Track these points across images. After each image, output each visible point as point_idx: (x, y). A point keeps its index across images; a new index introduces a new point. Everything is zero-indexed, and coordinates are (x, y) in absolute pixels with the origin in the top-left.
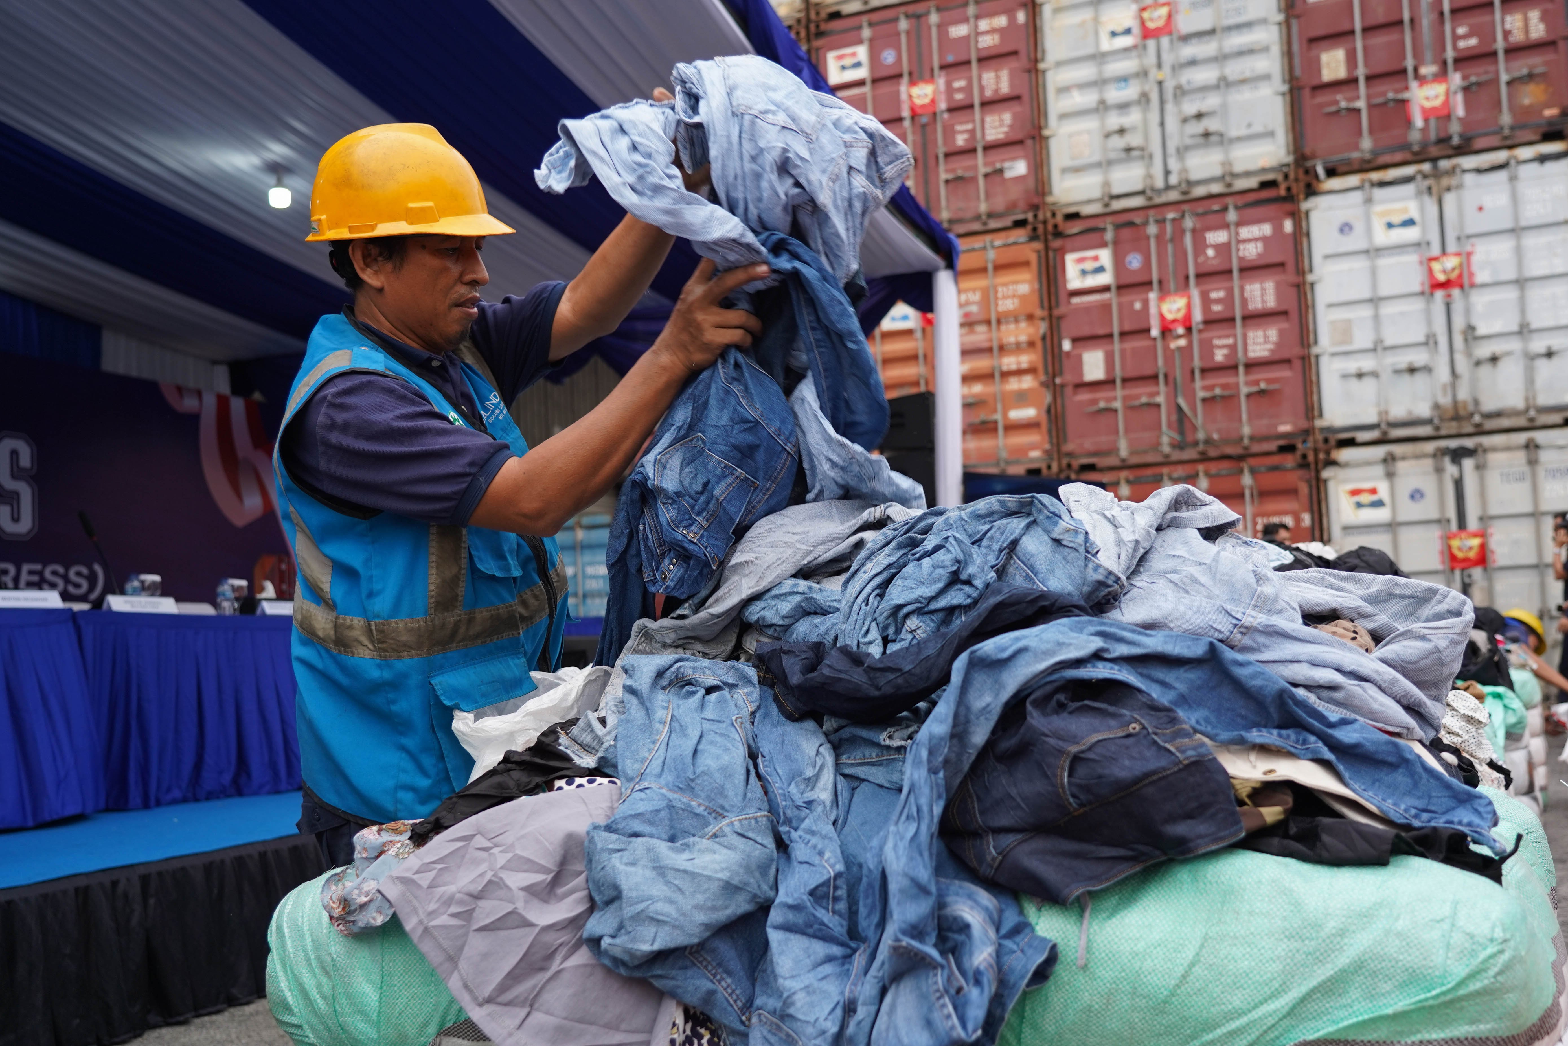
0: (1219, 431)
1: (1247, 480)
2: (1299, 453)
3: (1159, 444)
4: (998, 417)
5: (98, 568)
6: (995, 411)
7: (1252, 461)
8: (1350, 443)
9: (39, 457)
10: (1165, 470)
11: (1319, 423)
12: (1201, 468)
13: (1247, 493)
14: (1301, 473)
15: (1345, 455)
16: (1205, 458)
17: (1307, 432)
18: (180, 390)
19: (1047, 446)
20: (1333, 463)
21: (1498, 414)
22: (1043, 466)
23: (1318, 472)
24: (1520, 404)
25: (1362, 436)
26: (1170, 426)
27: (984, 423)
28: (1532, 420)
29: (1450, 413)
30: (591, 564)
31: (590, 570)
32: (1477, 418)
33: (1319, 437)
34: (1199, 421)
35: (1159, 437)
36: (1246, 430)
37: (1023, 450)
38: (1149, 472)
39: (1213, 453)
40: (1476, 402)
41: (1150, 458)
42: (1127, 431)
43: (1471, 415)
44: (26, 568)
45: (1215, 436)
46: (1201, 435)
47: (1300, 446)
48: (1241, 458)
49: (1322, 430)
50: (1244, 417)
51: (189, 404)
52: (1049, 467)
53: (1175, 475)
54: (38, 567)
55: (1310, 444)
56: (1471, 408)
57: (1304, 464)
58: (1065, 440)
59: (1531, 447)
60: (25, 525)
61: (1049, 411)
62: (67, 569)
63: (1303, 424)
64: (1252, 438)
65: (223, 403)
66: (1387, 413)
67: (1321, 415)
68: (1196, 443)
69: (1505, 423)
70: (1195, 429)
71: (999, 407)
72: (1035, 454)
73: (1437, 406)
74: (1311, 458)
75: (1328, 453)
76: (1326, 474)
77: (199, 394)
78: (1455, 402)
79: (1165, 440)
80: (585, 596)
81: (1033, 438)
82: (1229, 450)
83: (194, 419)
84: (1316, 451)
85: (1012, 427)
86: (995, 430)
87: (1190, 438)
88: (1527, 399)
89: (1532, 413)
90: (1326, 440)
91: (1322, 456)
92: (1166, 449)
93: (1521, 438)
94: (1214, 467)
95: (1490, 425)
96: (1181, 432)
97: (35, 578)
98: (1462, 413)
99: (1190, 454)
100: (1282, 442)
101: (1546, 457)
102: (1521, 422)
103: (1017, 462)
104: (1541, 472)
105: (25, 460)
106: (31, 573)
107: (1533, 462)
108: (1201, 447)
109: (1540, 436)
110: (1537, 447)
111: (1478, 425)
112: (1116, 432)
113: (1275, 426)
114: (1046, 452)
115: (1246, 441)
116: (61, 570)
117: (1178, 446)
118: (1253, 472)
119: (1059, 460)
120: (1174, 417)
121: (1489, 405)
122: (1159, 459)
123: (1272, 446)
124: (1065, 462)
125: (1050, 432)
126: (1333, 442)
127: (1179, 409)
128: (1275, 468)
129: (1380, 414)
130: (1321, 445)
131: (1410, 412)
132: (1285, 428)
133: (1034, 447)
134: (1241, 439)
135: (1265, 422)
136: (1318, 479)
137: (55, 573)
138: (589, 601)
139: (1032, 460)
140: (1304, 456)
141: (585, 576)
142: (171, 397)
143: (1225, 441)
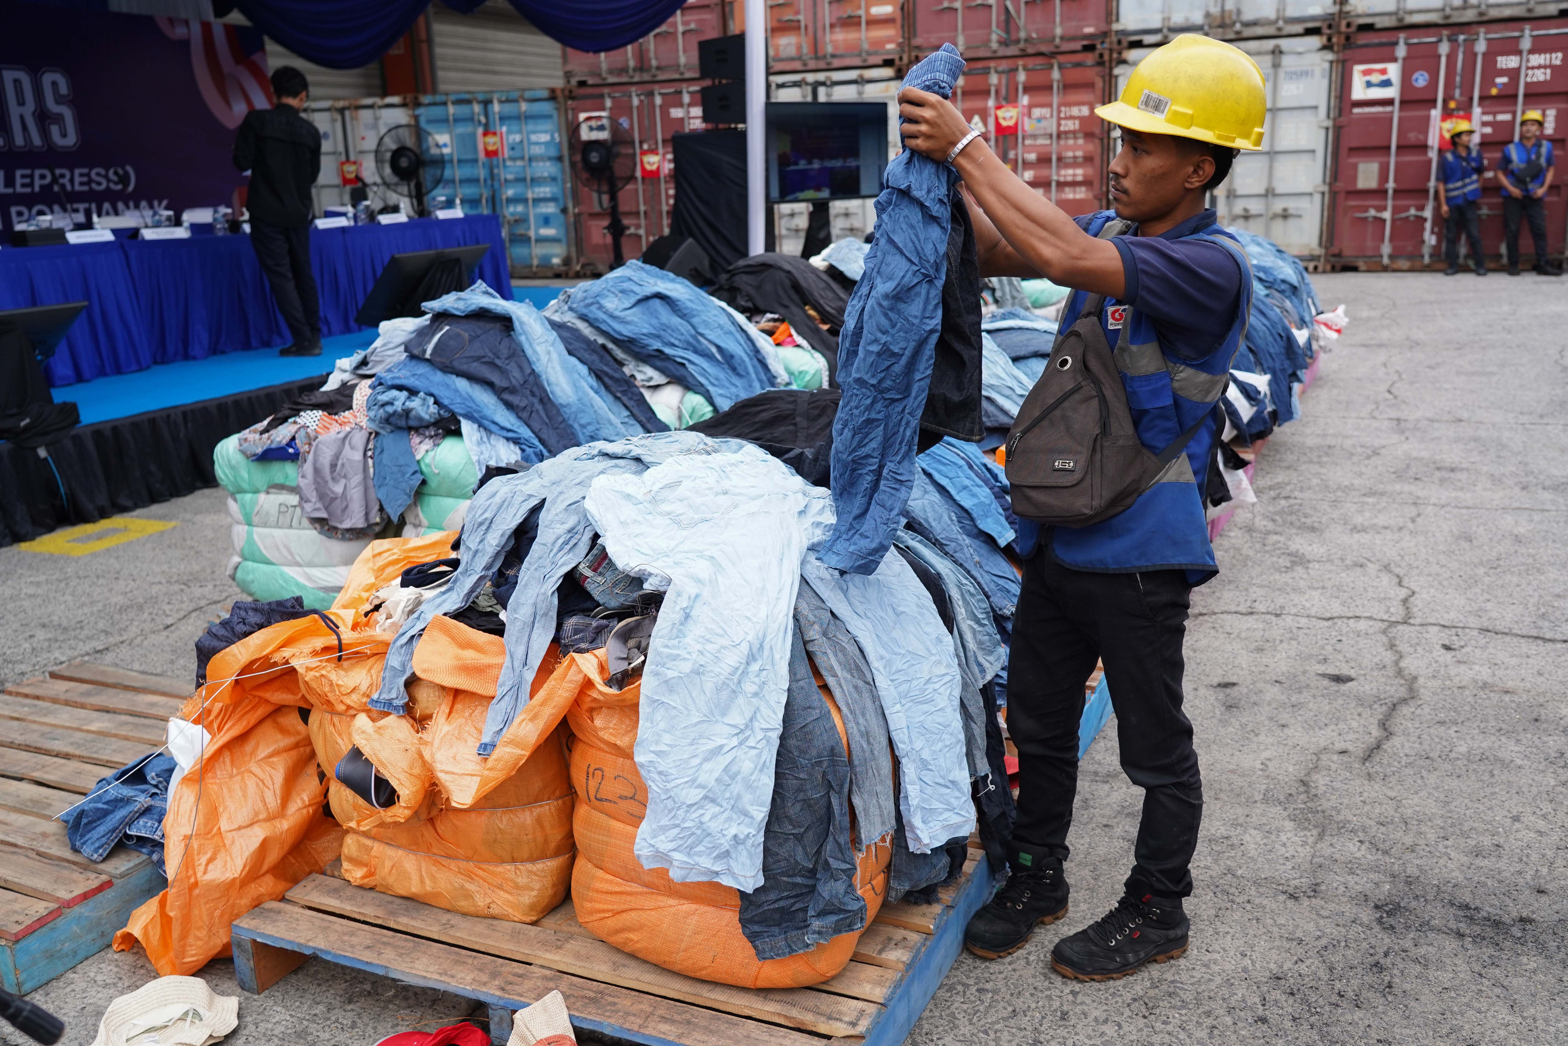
0: (1037, 32)
1: (1056, 74)
2: (1097, 52)
3: (989, 41)
4: (862, 12)
5: (129, 169)
6: (859, 8)
7: (1061, 58)
8: (1138, 44)
9: (73, 84)
10: (992, 64)
11: (1116, 27)
12: (1020, 62)
13: (1055, 85)
14: (1098, 69)
15: (1132, 55)
16: (1024, 55)
17: (1105, 34)
18: (171, 21)
19: (901, 40)
20: (1124, 62)
21: (1254, 23)
22: (896, 57)
23: (1111, 69)
24: (1272, 16)
25: (1148, 39)
26: (998, 26)
27: (850, 17)
28: (1279, 29)
29: (1218, 22)
30: (534, 132)
31: (534, 138)
32: (1238, 26)
33: (1114, 39)
34: (1022, 22)
35: (989, 34)
36: (1059, 31)
37: (881, 43)
38: (980, 65)
39: (1030, 50)
40: (1239, 12)
41: (981, 53)
42: (964, 29)
43: (1234, 23)
44: (77, 172)
45: (1034, 35)
46: (1022, 35)
47: (1099, 46)
48: (1053, 55)
49: (1117, 32)
50: (1058, 19)
51: (180, 32)
52: (901, 59)
53: (1000, 69)
54: (85, 171)
55: (1106, 45)
56: (1234, 17)
57: (1100, 63)
58: (915, 36)
59: (1277, 52)
60: (71, 140)
61: (902, 8)
62: (107, 171)
63: (1103, 27)
64: (1062, 38)
65: (206, 28)
66: (1169, 19)
67: (1118, 20)
68: (1018, 41)
69: (1259, 31)
70: (1018, 28)
71: (863, 4)
72: (890, 46)
73: (1208, 15)
74: (1106, 57)
75: (1120, 53)
76: (1117, 71)
77: (186, 23)
78: (1223, 11)
79: (994, 37)
80: (530, 160)
81: (889, 32)
82: (1044, 49)
83: (185, 44)
84: (1111, 51)
85: (874, 22)
86: (859, 24)
87: (1014, 37)
88: (1278, 10)
89: (1281, 23)
90: (1119, 42)
91: (1115, 55)
92: (994, 45)
93: (1270, 44)
94: (1031, 63)
95: (1248, 32)
96: (1007, 31)
97: (85, 179)
98: (1227, 21)
99: (1013, 50)
100: (1085, 43)
101: (1287, 61)
102: (1271, 31)
103: (875, 53)
104: (1281, 73)
105: (64, 89)
106: (81, 175)
107: (1276, 66)
108: (1022, 45)
109: (1284, 43)
110: (1281, 52)
111: (1238, 33)
112: (956, 29)
113: (1082, 28)
114: (900, 45)
115: (1057, 41)
116: (103, 172)
117: (1004, 43)
118: (1061, 68)
119: (910, 51)
120: (1003, 18)
121: (1248, 16)
122: (989, 54)
123: (1078, 46)
124: (914, 54)
125: (903, 26)
126: (1125, 43)
127: (1007, 10)
128: (1078, 65)
129: (1164, 19)
130: (1115, 46)
131: (1187, 19)
132: (1089, 30)
133: (889, 41)
134: (1054, 38)
135: (1074, 23)
136: (1111, 75)
137: (98, 174)
138: (534, 164)
139: (889, 52)
140: (1101, 56)
141: (530, 143)
142: (164, 26)
143: (1042, 40)
